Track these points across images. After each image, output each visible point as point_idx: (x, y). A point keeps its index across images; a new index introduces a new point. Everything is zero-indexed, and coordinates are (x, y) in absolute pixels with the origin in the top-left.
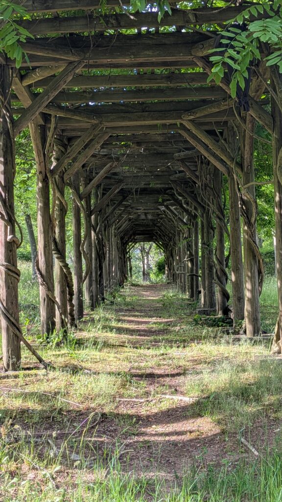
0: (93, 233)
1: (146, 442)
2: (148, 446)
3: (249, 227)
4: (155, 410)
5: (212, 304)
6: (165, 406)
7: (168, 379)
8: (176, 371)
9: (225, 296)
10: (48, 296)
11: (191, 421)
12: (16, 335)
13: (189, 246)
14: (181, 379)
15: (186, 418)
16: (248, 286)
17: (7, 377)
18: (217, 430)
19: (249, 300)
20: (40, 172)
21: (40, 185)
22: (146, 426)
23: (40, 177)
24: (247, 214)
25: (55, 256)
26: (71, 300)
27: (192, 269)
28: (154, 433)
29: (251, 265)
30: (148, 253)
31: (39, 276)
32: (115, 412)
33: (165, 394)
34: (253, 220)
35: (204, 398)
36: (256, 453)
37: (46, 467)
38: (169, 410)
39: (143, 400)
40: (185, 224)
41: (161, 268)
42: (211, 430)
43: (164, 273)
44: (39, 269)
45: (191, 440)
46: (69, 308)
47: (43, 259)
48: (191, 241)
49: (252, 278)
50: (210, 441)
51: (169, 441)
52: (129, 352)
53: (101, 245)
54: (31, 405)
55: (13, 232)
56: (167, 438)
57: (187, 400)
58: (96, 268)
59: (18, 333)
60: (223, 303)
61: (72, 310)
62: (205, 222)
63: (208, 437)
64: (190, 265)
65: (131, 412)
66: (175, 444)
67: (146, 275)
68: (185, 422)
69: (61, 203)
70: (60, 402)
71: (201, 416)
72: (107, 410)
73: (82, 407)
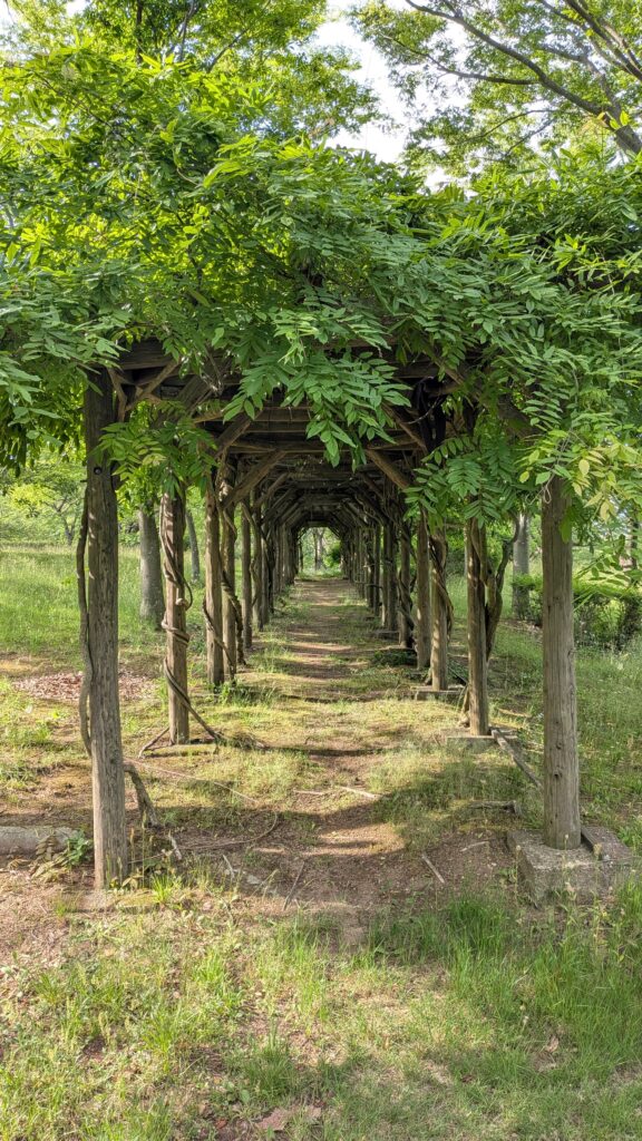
0: (262, 541)
1: (323, 857)
2: (328, 861)
3: (438, 571)
4: (335, 809)
5: (394, 626)
6: (344, 803)
7: (346, 759)
8: (357, 747)
9: (410, 625)
10: (215, 642)
11: (374, 827)
12: (185, 707)
13: (370, 550)
14: (362, 760)
15: (367, 822)
16: (436, 635)
17: (174, 754)
18: (401, 845)
19: (436, 650)
20: (210, 506)
21: (209, 519)
22: (326, 831)
23: (209, 510)
24: (437, 557)
25: (223, 588)
26: (239, 635)
27: (372, 575)
28: (333, 842)
29: (440, 613)
30: (322, 537)
31: (206, 619)
32: (292, 810)
33: (345, 785)
34: (443, 563)
35: (387, 796)
36: (442, 881)
37: (223, 894)
38: (349, 809)
39: (321, 794)
40: (367, 525)
41: (335, 556)
42: (395, 843)
43: (339, 562)
44: (206, 612)
45: (373, 856)
46: (237, 643)
47: (211, 601)
48: (372, 545)
49: (440, 627)
50: (393, 859)
51: (350, 856)
52: (304, 708)
53: (271, 550)
54: (204, 801)
55: (182, 595)
56: (348, 851)
57: (370, 796)
58: (265, 579)
59: (186, 704)
60: (407, 633)
61: (240, 646)
62: (388, 531)
63: (392, 853)
64: (369, 570)
65: (309, 810)
66: (357, 860)
67: (318, 561)
68: (367, 828)
69: (230, 528)
70: (235, 798)
71: (384, 822)
72: (284, 808)
73: (258, 803)
